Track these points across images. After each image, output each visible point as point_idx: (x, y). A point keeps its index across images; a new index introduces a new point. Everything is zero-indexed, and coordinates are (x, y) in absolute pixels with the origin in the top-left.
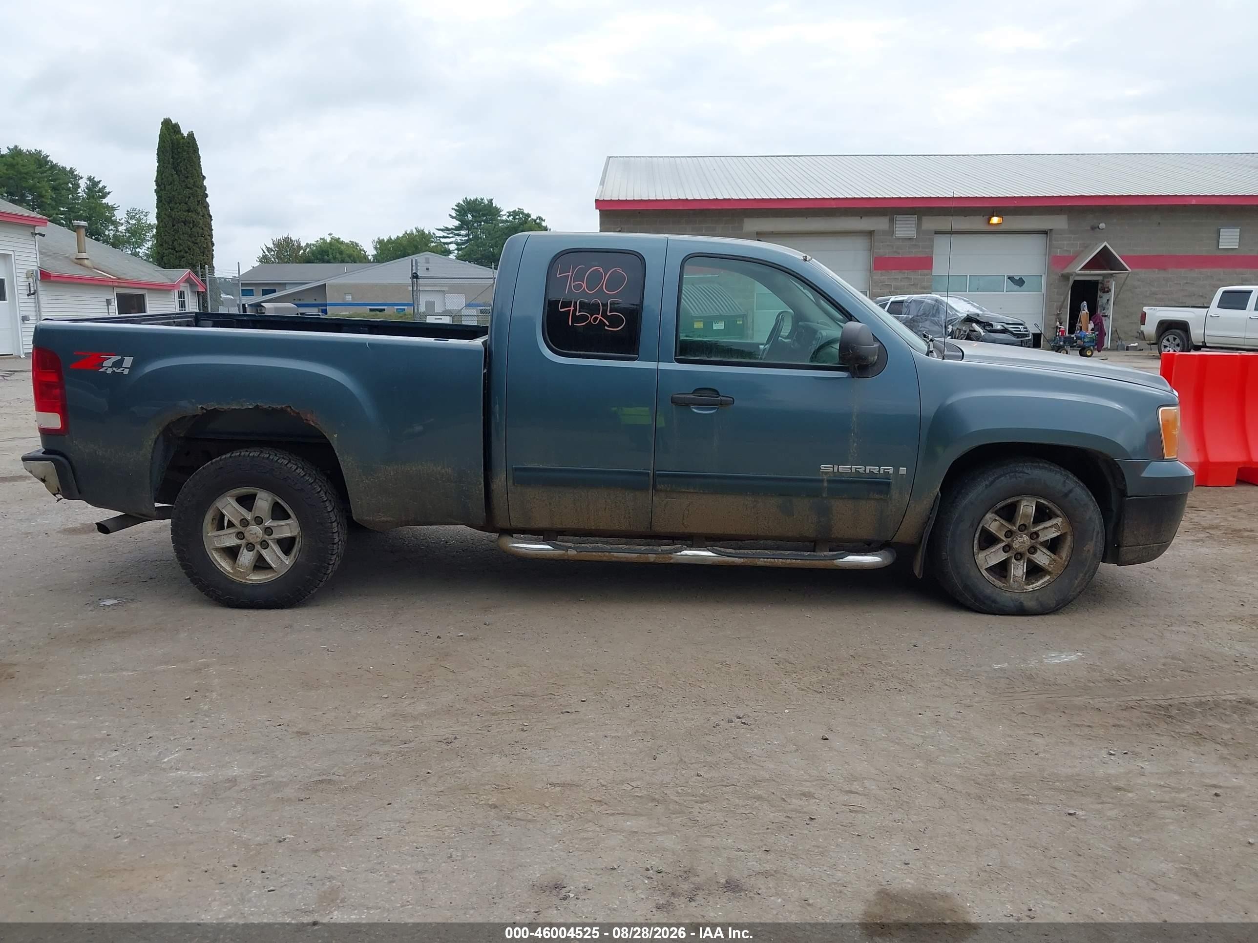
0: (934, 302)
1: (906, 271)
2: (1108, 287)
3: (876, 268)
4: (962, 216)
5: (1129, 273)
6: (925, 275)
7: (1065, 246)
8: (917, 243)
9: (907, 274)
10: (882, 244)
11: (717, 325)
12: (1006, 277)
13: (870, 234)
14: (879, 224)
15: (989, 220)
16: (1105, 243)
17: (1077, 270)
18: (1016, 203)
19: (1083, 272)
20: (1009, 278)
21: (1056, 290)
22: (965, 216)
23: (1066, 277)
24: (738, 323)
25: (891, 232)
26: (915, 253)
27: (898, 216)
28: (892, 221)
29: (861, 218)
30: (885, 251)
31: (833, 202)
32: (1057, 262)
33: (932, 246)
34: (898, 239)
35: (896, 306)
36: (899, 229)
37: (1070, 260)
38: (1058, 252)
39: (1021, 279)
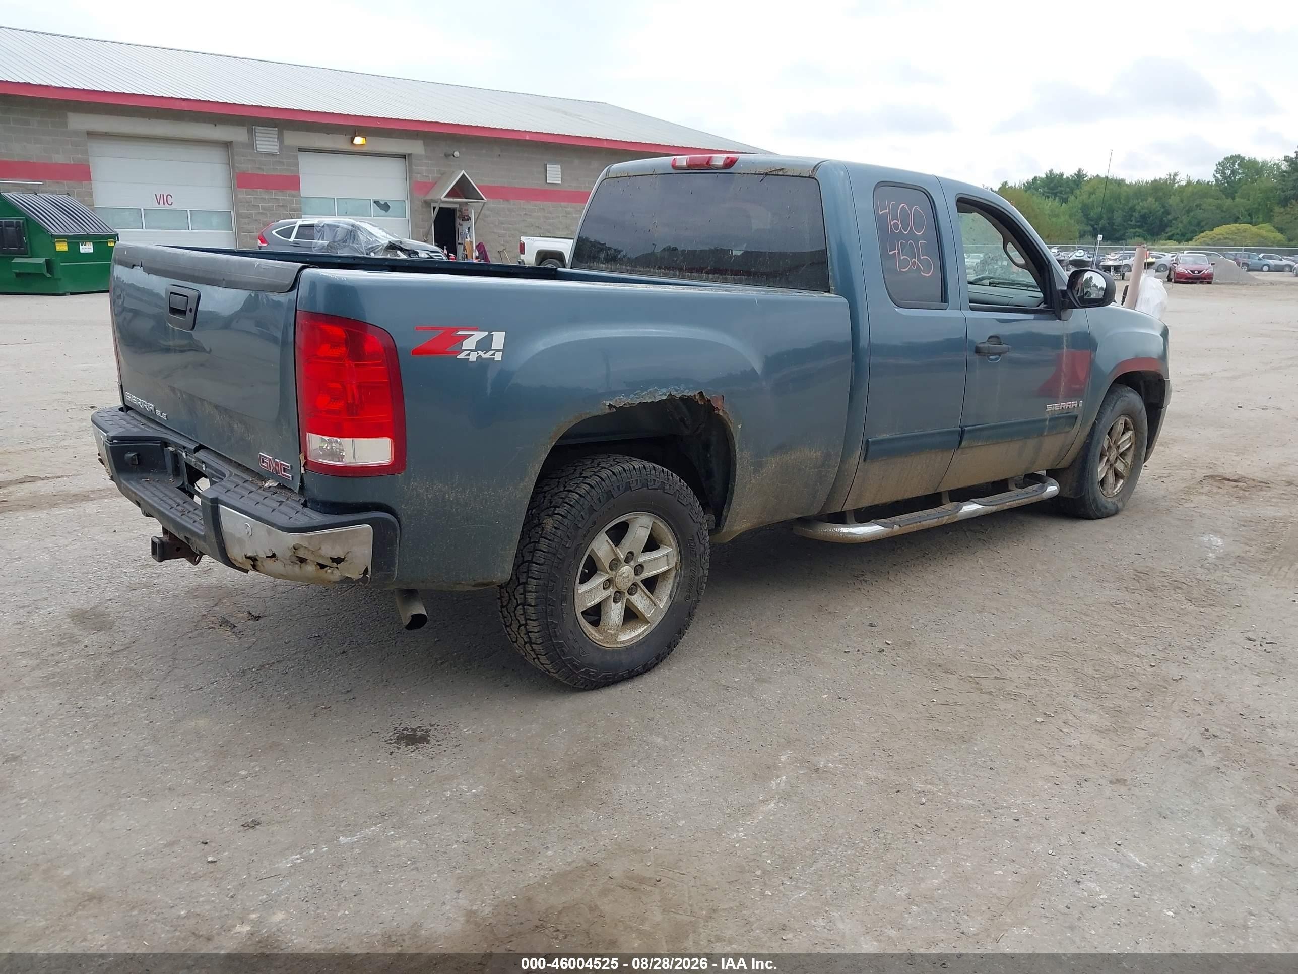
0: (350, 228)
1: (273, 191)
2: (467, 216)
3: (240, 185)
4: (324, 133)
5: (485, 203)
6: (294, 196)
7: (425, 171)
8: (281, 160)
9: (274, 194)
10: (243, 158)
11: (83, 246)
12: (372, 201)
13: (227, 145)
14: (237, 134)
15: (352, 140)
16: (463, 172)
17: (442, 196)
18: (379, 124)
19: (447, 199)
20: (375, 202)
21: (421, 216)
22: (328, 134)
23: (427, 203)
24: (109, 245)
25: (252, 146)
26: (281, 171)
27: (257, 127)
28: (251, 133)
29: (215, 125)
30: (246, 166)
31: (184, 103)
32: (418, 188)
33: (297, 165)
34: (261, 154)
35: (307, 231)
36: (261, 143)
37: (428, 187)
38: (419, 178)
39: (386, 203)
